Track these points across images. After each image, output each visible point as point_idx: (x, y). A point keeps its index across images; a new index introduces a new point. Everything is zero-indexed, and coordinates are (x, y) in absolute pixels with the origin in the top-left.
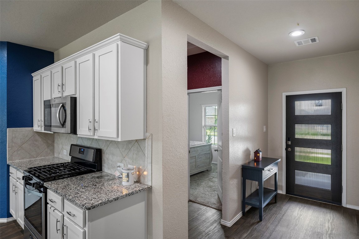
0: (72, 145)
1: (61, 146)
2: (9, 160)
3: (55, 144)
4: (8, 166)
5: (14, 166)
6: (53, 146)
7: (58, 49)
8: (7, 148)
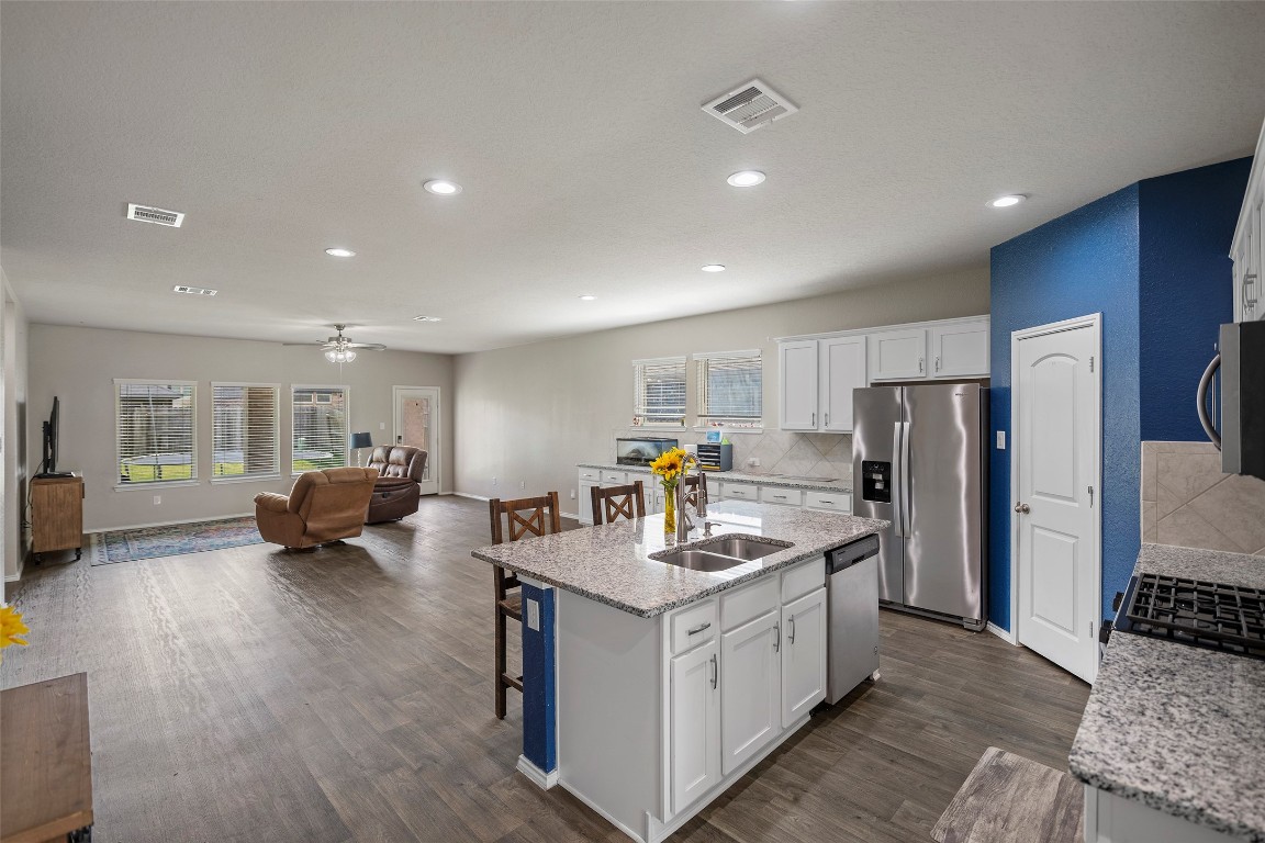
2: (1147, 539)
8: (1142, 502)
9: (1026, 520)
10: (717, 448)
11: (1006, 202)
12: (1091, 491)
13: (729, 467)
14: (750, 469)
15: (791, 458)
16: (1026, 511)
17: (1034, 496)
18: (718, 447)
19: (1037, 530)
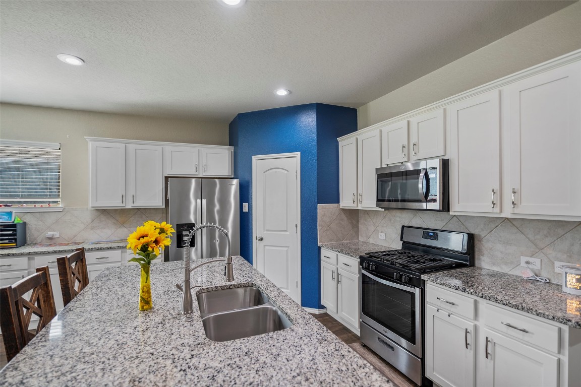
0: (403, 227)
1: (372, 228)
2: (320, 242)
3: (360, 226)
4: (319, 248)
5: (335, 250)
6: (358, 227)
7: (365, 104)
8: (318, 228)
9: (261, 244)
10: (13, 227)
11: (282, 92)
12: (296, 226)
13: (24, 243)
14: (49, 242)
15: (93, 228)
16: (262, 239)
17: (265, 232)
18: (15, 226)
19: (266, 247)
